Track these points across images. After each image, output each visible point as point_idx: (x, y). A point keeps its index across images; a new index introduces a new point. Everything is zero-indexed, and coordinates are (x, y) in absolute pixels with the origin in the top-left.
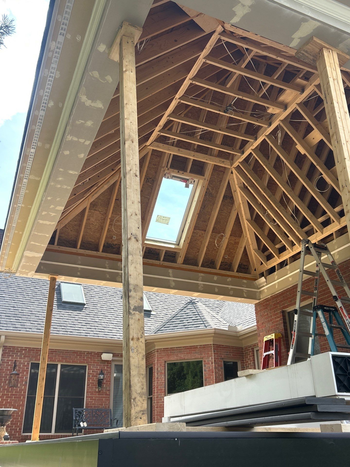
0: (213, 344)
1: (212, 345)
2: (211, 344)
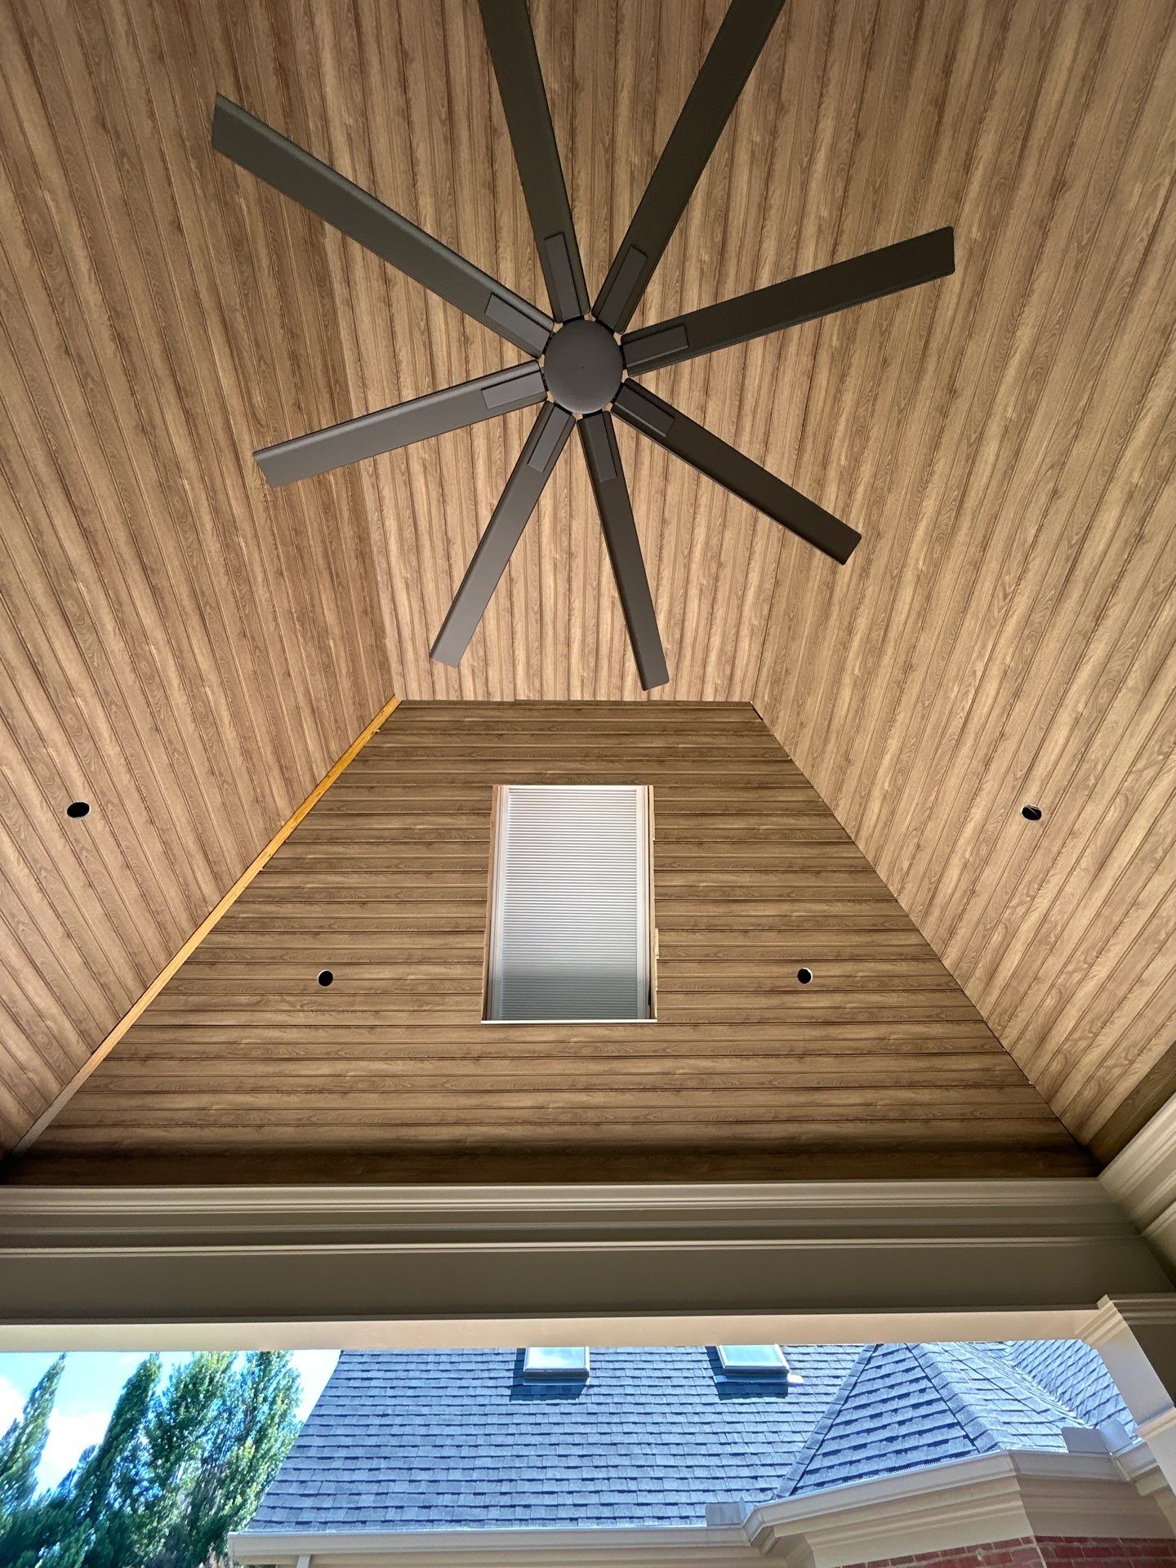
0: (1039, 1539)
1: (1035, 1545)
2: (1027, 1540)
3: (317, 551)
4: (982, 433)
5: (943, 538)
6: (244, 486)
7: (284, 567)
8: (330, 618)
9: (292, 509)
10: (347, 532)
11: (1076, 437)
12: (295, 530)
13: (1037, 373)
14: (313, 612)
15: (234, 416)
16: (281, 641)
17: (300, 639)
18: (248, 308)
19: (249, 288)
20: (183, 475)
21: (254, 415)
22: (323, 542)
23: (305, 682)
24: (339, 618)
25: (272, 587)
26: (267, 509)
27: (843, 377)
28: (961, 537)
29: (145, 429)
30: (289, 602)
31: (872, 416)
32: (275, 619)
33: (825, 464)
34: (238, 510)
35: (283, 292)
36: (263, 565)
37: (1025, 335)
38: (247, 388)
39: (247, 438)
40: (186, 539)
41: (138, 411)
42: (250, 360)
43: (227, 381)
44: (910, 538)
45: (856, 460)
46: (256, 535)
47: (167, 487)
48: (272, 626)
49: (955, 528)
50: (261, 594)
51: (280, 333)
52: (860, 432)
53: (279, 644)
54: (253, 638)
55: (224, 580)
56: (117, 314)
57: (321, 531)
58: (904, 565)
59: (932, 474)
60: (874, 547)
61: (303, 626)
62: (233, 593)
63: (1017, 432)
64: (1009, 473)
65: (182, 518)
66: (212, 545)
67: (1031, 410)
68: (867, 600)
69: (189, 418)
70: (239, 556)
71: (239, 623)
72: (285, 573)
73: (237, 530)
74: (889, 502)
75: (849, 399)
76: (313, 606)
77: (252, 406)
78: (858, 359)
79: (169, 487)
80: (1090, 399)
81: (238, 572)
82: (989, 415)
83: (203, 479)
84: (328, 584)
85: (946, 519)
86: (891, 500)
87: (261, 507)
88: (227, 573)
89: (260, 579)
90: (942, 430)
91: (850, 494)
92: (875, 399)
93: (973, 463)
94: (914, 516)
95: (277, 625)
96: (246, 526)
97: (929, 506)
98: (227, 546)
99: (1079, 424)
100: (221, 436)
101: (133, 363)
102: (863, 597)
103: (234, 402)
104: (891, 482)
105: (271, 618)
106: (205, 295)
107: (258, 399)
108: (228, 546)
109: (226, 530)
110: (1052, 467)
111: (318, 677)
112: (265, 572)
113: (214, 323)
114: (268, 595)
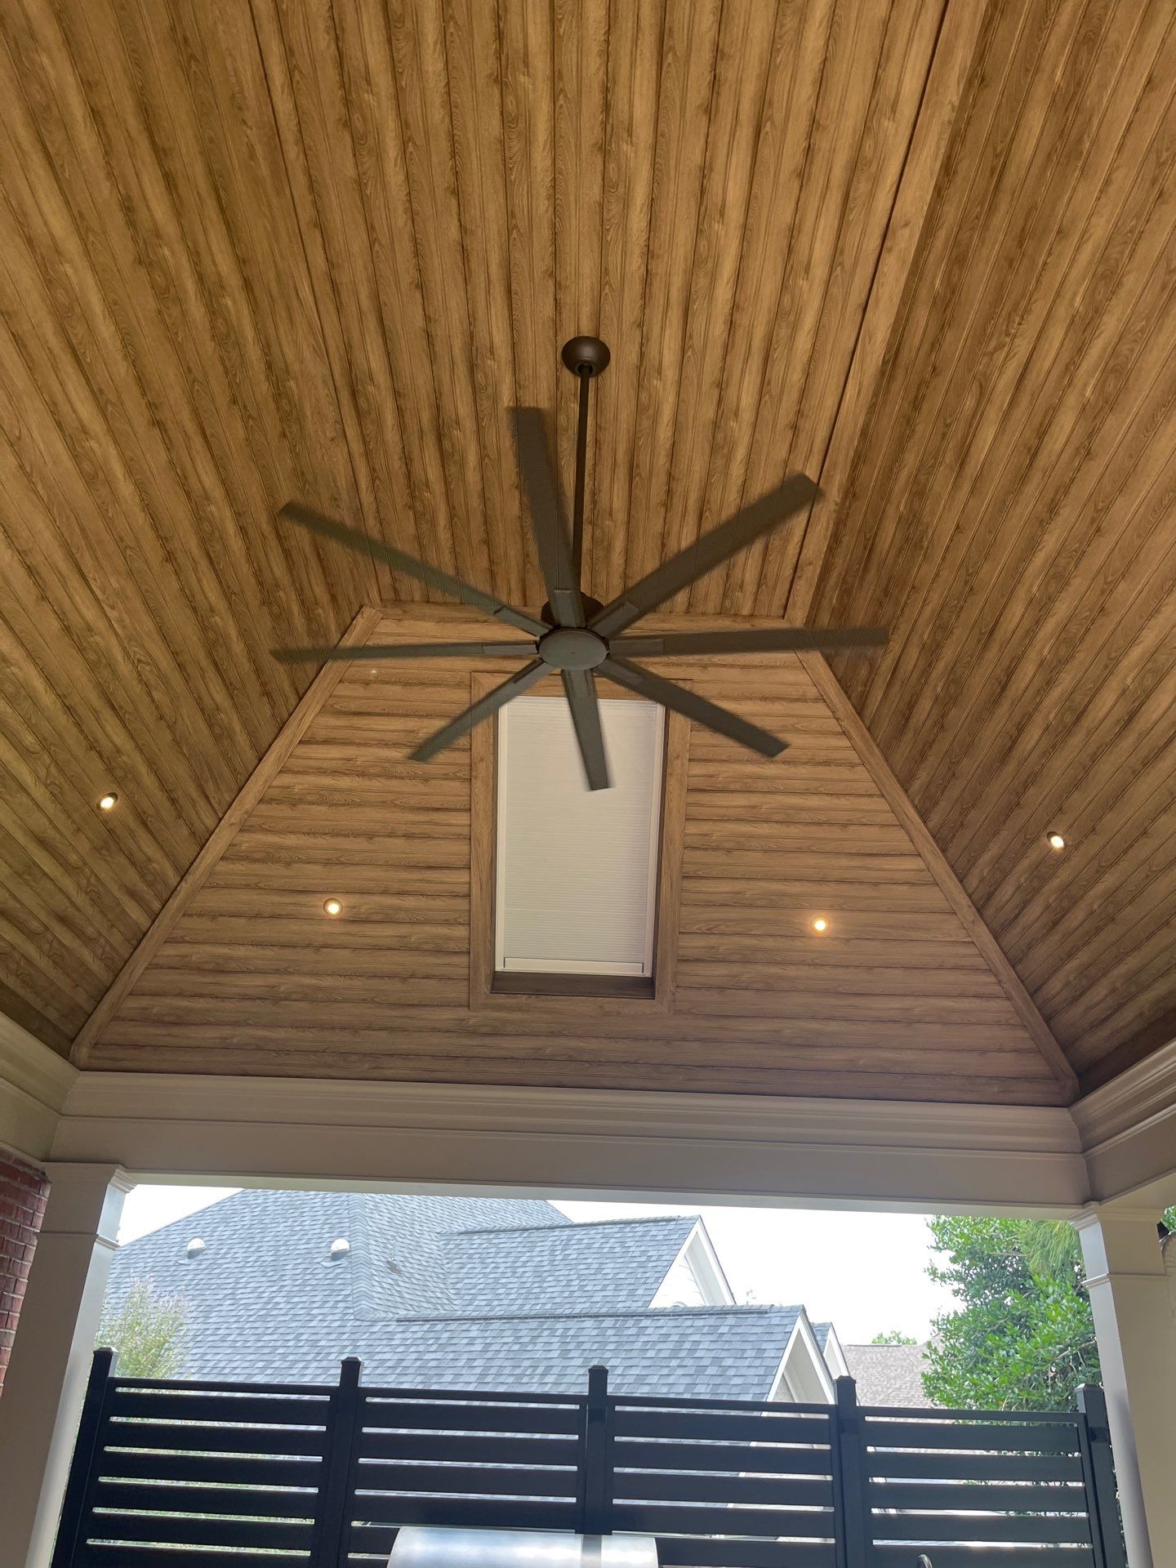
3: (1000, 220)
4: (105, 416)
5: (66, 313)
6: (1034, 348)
7: (1052, 236)
8: (1036, 119)
9: (1001, 287)
10: (951, 214)
11: (22, 467)
12: (1010, 265)
13: (94, 478)
14: (1054, 148)
15: (1001, 407)
16: (1122, 145)
17: (1095, 122)
18: (936, 460)
19: (927, 467)
20: (1085, 400)
21: (982, 394)
22: (986, 227)
23: (1137, 46)
24: (1024, 107)
25: (1082, 225)
26: (1027, 311)
27: (269, 366)
28: (49, 329)
29: (1086, 452)
30: (1074, 189)
31: (222, 359)
32: (1108, 182)
33: (247, 285)
34: (1057, 333)
35: (900, 447)
36: (1073, 260)
37: (126, 489)
38: (973, 417)
39: (1001, 384)
40: (1132, 351)
41: (1080, 466)
42: (958, 430)
43: (988, 434)
44: (103, 286)
45: (214, 311)
46: (1058, 294)
47: (1106, 404)
48: (1118, 176)
49: (63, 331)
50: (1100, 229)
51: (920, 428)
52: (225, 337)
53: (1128, 142)
54: (1154, 182)
55: (1129, 282)
56: (1042, 522)
57: (982, 240)
58: (87, 253)
59: (125, 357)
60: (135, 241)
61: (1080, 141)
62: (1131, 256)
63: (74, 439)
64: (53, 408)
65: (1118, 371)
66: (1110, 325)
67: (76, 457)
68: (101, 175)
69: (1042, 433)
70: (1092, 291)
71: (1155, 217)
72: (1056, 228)
73: (1074, 317)
74: (151, 300)
75: (254, 353)
76: (1049, 155)
77: (979, 403)
78: (264, 388)
79: (1106, 402)
80: (36, 492)
81: (1107, 277)
82: (110, 431)
83: (1070, 384)
84: (1012, 169)
85: (79, 332)
86: (152, 304)
87: (1032, 318)
88: (1119, 284)
89: (1088, 248)
90: (144, 394)
91: (201, 278)
92: (226, 372)
93: (92, 391)
94: (113, 308)
95: (1111, 171)
96: (1062, 313)
97: (106, 330)
98: (1096, 311)
99: (28, 476)
100: (1024, 401)
101: (1056, 493)
102: (110, 175)
103: (993, 415)
104: (163, 321)
105: (1112, 189)
106: (966, 487)
107: (969, 403)
108: (1095, 313)
109: (1085, 325)
110: (19, 438)
111: (1113, 36)
112: (1078, 249)
113: (972, 468)
114: (1093, 220)
